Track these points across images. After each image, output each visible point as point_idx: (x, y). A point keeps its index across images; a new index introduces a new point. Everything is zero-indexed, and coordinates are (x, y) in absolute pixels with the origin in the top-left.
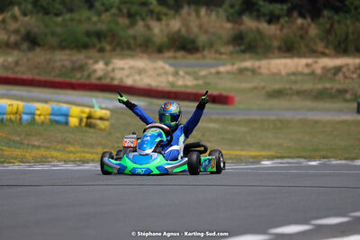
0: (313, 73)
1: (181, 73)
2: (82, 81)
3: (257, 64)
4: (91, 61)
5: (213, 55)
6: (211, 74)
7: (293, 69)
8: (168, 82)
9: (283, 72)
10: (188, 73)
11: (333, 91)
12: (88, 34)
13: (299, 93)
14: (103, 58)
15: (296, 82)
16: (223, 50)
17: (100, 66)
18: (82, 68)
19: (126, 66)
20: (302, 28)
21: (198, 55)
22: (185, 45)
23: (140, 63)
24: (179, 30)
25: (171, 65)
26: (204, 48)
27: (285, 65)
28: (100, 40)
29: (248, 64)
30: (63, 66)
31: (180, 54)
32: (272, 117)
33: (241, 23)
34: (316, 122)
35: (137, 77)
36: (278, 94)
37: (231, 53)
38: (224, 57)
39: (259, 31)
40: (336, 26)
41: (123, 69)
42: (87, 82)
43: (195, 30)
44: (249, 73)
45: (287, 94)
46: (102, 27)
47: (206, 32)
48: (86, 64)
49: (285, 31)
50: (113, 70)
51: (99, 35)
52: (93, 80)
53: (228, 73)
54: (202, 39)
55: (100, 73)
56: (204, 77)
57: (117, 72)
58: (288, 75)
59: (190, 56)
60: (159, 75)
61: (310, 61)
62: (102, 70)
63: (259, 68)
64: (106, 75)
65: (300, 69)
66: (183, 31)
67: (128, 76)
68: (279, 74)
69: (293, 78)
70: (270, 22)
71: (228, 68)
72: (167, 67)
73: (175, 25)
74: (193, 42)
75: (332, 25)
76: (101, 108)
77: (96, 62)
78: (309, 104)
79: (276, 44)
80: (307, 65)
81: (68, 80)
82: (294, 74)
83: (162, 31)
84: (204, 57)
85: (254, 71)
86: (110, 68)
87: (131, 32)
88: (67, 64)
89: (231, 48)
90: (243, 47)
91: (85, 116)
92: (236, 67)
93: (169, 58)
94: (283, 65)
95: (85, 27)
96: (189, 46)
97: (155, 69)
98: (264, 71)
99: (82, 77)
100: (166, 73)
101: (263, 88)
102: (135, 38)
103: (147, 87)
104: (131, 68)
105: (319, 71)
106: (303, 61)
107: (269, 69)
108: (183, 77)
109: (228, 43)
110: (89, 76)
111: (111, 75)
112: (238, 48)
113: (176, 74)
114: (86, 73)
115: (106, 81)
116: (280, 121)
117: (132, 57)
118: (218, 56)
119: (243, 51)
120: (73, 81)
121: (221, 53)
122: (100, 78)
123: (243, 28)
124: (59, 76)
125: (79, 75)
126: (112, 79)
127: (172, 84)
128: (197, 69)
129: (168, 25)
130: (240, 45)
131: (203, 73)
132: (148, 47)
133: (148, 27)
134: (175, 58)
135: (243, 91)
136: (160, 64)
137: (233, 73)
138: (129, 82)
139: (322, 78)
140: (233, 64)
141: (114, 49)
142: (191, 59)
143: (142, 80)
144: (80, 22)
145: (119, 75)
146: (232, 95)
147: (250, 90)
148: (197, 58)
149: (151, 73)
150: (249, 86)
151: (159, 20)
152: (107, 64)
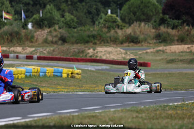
0: (191, 52)
1: (128, 53)
2: (83, 58)
3: (165, 48)
4: (87, 49)
5: (146, 45)
6: (143, 53)
7: (182, 50)
8: (122, 57)
9: (177, 51)
10: (132, 53)
12: (89, 36)
13: (181, 61)
14: (92, 47)
15: (182, 56)
16: (151, 42)
17: (91, 50)
18: (83, 52)
19: (103, 51)
20: (188, 31)
21: (139, 45)
22: (133, 40)
23: (109, 49)
24: (131, 33)
25: (123, 49)
26: (142, 42)
28: (94, 39)
29: (161, 48)
30: (74, 51)
31: (132, 44)
33: (160, 29)
35: (108, 55)
37: (155, 43)
38: (152, 45)
39: (168, 33)
41: (102, 52)
42: (85, 58)
43: (138, 33)
44: (162, 52)
45: (176, 61)
46: (95, 33)
47: (143, 34)
48: (85, 50)
49: (180, 32)
51: (94, 37)
52: (88, 58)
53: (151, 52)
54: (141, 37)
55: (91, 54)
56: (140, 54)
57: (99, 53)
58: (179, 52)
59: (136, 45)
60: (118, 54)
61: (189, 46)
62: (92, 52)
63: (166, 50)
64: (93, 55)
65: (185, 50)
66: (132, 34)
67: (104, 55)
69: (181, 54)
70: (173, 29)
71: (152, 50)
73: (129, 31)
74: (137, 38)
76: (78, 69)
77: (89, 49)
79: (176, 38)
80: (188, 48)
81: (76, 58)
83: (122, 34)
84: (142, 45)
86: (96, 51)
87: (108, 35)
88: (76, 50)
89: (155, 41)
90: (160, 41)
91: (71, 72)
92: (155, 49)
93: (126, 46)
94: (177, 48)
95: (87, 33)
96: (135, 41)
97: (116, 51)
98: (168, 51)
99: (83, 56)
100: (121, 53)
101: (166, 59)
102: (110, 37)
103: (112, 60)
104: (105, 51)
106: (186, 46)
107: (170, 50)
108: (129, 55)
109: (153, 38)
110: (86, 55)
111: (96, 54)
112: (158, 41)
113: (126, 53)
114: (85, 54)
115: (93, 58)
117: (106, 46)
118: (149, 45)
120: (79, 58)
121: (150, 44)
122: (91, 56)
123: (160, 31)
124: (73, 55)
125: (81, 55)
126: (97, 56)
127: (124, 58)
128: (137, 51)
129: (125, 31)
130: (159, 39)
131: (140, 52)
132: (115, 41)
133: (116, 32)
134: (129, 46)
135: (157, 60)
136: (119, 49)
137: (154, 53)
138: (104, 58)
140: (154, 48)
141: (101, 43)
142: (136, 47)
143: (110, 56)
144: (85, 31)
145: (99, 55)
146: (149, 62)
147: (160, 60)
148: (139, 46)
149: (114, 53)
150: (160, 58)
151: (121, 29)
152: (94, 50)
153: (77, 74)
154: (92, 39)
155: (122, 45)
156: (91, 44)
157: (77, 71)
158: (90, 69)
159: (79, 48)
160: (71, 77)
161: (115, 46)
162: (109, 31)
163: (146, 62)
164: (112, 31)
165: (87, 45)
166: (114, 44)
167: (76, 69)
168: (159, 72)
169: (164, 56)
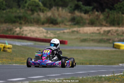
0: (100, 33)
1: (49, 32)
2: (11, 35)
3: (79, 29)
4: (14, 28)
5: (63, 26)
6: (61, 33)
7: (93, 31)
9: (89, 32)
10: (52, 32)
12: (16, 17)
13: (93, 40)
14: (19, 26)
15: (93, 36)
17: (18, 29)
18: (11, 30)
19: (28, 30)
20: (97, 15)
21: (58, 26)
22: (52, 22)
23: (33, 28)
25: (45, 29)
26: (60, 23)
27: (90, 30)
28: (20, 20)
29: (75, 29)
30: (4, 29)
31: (51, 25)
32: (81, 49)
33: (74, 14)
34: (97, 51)
35: (32, 34)
36: (84, 40)
37: (70, 25)
38: (67, 26)
39: (81, 17)
40: (110, 15)
41: (26, 31)
42: (13, 35)
43: (57, 16)
44: (76, 33)
45: (88, 41)
46: (21, 15)
47: (61, 17)
48: (13, 29)
49: (91, 17)
50: (23, 31)
51: (20, 18)
52: (15, 35)
53: (68, 32)
54: (59, 20)
55: (18, 32)
56: (58, 34)
57: (24, 32)
58: (91, 33)
60: (40, 33)
61: (99, 28)
62: (18, 31)
63: (80, 30)
64: (20, 33)
65: (95, 31)
66: (52, 16)
67: (28, 33)
68: (87, 33)
69: (92, 34)
70: (85, 13)
72: (44, 30)
73: (49, 14)
74: (56, 20)
75: (109, 15)
77: (16, 28)
78: (96, 44)
79: (87, 21)
80: (98, 30)
81: (5, 35)
82: (93, 33)
83: (44, 16)
84: (60, 27)
85: (77, 32)
86: (22, 30)
87: (32, 17)
89: (70, 23)
90: (75, 23)
91: (3, 47)
92: (71, 30)
93: (46, 27)
94: (88, 30)
95: (14, 15)
96: (54, 22)
97: (39, 31)
98: (81, 32)
99: (11, 33)
100: (43, 32)
101: (80, 38)
102: (34, 19)
103: (35, 37)
104: (30, 30)
105: (102, 32)
106: (96, 28)
107: (83, 31)
108: (50, 34)
109: (69, 21)
110: (13, 33)
111: (22, 33)
112: (73, 23)
113: (47, 33)
115: (20, 35)
116: (83, 50)
117: (31, 26)
118: (65, 26)
119: (75, 24)
121: (66, 25)
122: (18, 34)
123: (75, 15)
125: (9, 33)
126: (23, 34)
127: (45, 36)
128: (56, 31)
129: (46, 14)
131: (58, 32)
132: (38, 22)
133: (39, 15)
134: (49, 27)
136: (41, 29)
137: (70, 33)
138: (29, 36)
139: (103, 35)
140: (69, 29)
141: (25, 23)
142: (55, 27)
144: (12, 12)
145: (25, 33)
146: (66, 40)
147: (75, 39)
150: (75, 37)
151: (43, 12)
152: (20, 29)
153: (9, 48)
154: (18, 20)
155: (43, 26)
156: (17, 24)
157: (8, 46)
158: (17, 44)
159: (8, 26)
160: (3, 51)
161: (37, 26)
162: (33, 14)
163: (64, 40)
164: (36, 14)
165: (14, 24)
166: (37, 24)
167: (8, 44)
168: (75, 49)
169: (78, 36)
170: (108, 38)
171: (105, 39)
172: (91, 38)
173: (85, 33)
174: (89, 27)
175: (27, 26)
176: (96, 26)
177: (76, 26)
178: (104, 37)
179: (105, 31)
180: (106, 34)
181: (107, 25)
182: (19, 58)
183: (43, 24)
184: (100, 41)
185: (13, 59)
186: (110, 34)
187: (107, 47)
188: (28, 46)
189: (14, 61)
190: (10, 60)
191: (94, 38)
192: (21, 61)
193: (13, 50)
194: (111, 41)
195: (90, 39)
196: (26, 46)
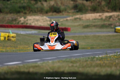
0: (102, 19)
2: (16, 25)
3: (81, 16)
4: (19, 17)
5: (66, 14)
6: (64, 20)
9: (91, 19)
11: (107, 25)
12: (20, 7)
13: (95, 26)
14: (23, 16)
15: (95, 22)
16: (70, 12)
17: (22, 19)
18: (15, 20)
19: (32, 19)
20: (99, 2)
23: (37, 17)
25: (49, 18)
26: (63, 11)
27: (92, 16)
29: (78, 16)
30: (9, 19)
32: (83, 35)
33: (76, 1)
34: (99, 36)
35: (36, 23)
36: (87, 27)
37: (73, 13)
38: (70, 14)
39: (83, 4)
41: (31, 20)
42: (17, 25)
43: (60, 4)
44: (78, 20)
45: (90, 27)
46: (25, 5)
47: (64, 5)
48: (17, 18)
49: (93, 4)
50: (27, 20)
51: (24, 8)
52: (20, 24)
53: (70, 20)
54: (62, 8)
55: (22, 22)
56: (62, 22)
57: (28, 21)
58: (93, 19)
59: (58, 14)
60: (44, 21)
61: (100, 14)
62: (23, 20)
63: (82, 17)
64: (24, 22)
65: (97, 17)
66: (55, 5)
67: (33, 22)
68: (89, 19)
69: (94, 21)
70: (87, 1)
74: (59, 9)
75: (110, 1)
77: (21, 17)
78: (98, 30)
79: (89, 8)
80: (100, 16)
81: (10, 24)
82: (95, 19)
83: (47, 5)
84: (63, 14)
85: (80, 19)
86: (26, 19)
87: (36, 6)
89: (73, 11)
90: (77, 10)
91: (7, 36)
92: (73, 18)
93: (50, 15)
94: (91, 16)
95: (19, 5)
96: (57, 11)
97: (43, 19)
98: (84, 18)
100: (47, 21)
101: (82, 25)
102: (37, 8)
104: (34, 19)
105: (104, 18)
106: (98, 14)
107: (86, 18)
109: (72, 9)
110: (18, 23)
111: (26, 22)
112: (75, 11)
113: (51, 21)
114: (17, 22)
115: (24, 25)
116: (86, 36)
117: (35, 15)
118: (68, 14)
119: (78, 12)
120: (12, 25)
121: (69, 13)
122: (22, 24)
123: (77, 3)
124: (7, 23)
125: (14, 23)
126: (27, 23)
128: (59, 19)
129: (49, 3)
130: (76, 9)
131: (62, 20)
132: (41, 11)
133: (42, 4)
134: (52, 15)
135: (75, 26)
136: (45, 17)
137: (73, 20)
138: (33, 24)
139: (105, 20)
140: (72, 16)
141: (30, 13)
142: (58, 15)
143: (38, 23)
144: (17, 3)
146: (69, 27)
147: (78, 26)
148: (61, 15)
149: (41, 21)
150: (78, 24)
151: (46, 1)
152: (25, 18)
153: (13, 37)
154: (23, 10)
155: (47, 14)
156: (22, 14)
157: (12, 35)
158: (22, 33)
159: (13, 17)
160: (7, 40)
161: (41, 15)
163: (67, 27)
165: (18, 14)
166: (41, 13)
167: (12, 33)
169: (81, 23)
170: (110, 23)
171: (106, 24)
172: (94, 24)
173: (87, 20)
174: (91, 13)
175: (31, 16)
176: (98, 12)
177: (79, 13)
178: (106, 23)
179: (106, 17)
180: (108, 19)
181: (108, 10)
182: (22, 46)
183: (47, 12)
184: (102, 26)
185: (17, 47)
186: (111, 19)
187: (109, 32)
188: (32, 34)
189: (18, 48)
190: (14, 48)
191: (96, 24)
192: (25, 49)
193: (17, 39)
194: (113, 26)
195: (92, 25)
196: (30, 34)
